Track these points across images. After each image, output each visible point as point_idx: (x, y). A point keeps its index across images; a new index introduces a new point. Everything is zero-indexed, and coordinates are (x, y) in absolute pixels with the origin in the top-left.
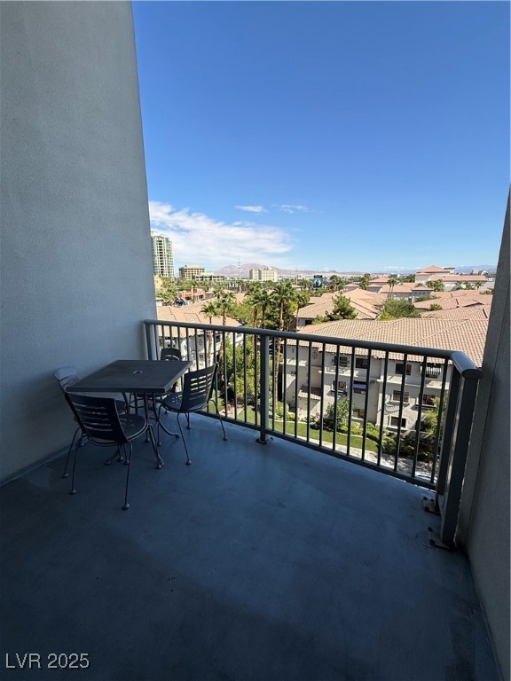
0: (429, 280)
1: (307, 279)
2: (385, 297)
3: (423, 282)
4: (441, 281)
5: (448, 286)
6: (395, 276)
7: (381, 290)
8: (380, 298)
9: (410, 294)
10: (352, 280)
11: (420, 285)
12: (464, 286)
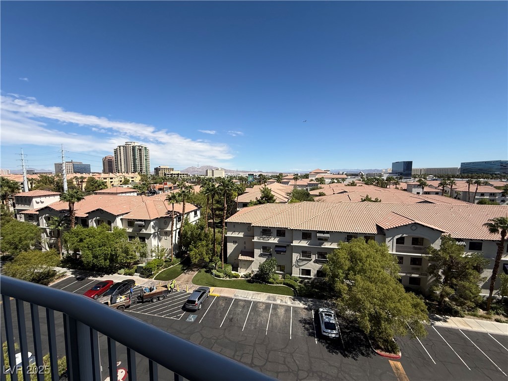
0: (317, 177)
1: (244, 176)
2: (292, 188)
3: (314, 179)
4: (323, 178)
5: (328, 181)
6: (297, 174)
7: (290, 183)
8: (290, 188)
9: (307, 186)
10: (272, 177)
11: (312, 180)
12: (336, 181)
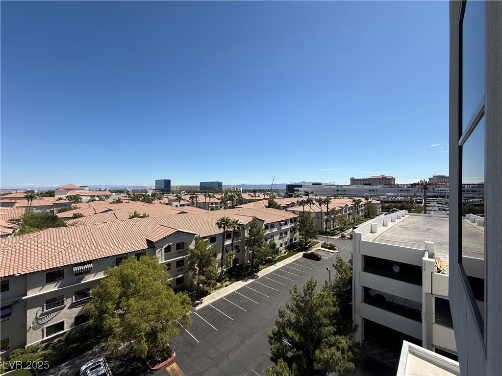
0: (69, 194)
2: (22, 211)
3: (64, 197)
4: (78, 195)
5: (84, 199)
7: (17, 205)
9: (51, 207)
11: (60, 199)
12: (97, 199)
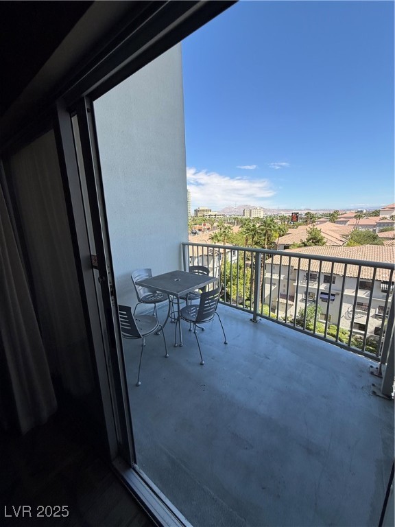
0: (393, 214)
1: (287, 215)
3: (388, 216)
7: (348, 223)
8: (347, 229)
9: (374, 226)
10: (323, 215)
11: (384, 219)
